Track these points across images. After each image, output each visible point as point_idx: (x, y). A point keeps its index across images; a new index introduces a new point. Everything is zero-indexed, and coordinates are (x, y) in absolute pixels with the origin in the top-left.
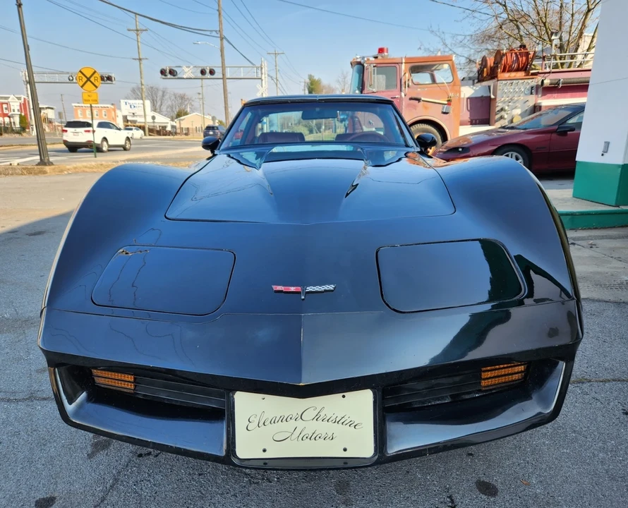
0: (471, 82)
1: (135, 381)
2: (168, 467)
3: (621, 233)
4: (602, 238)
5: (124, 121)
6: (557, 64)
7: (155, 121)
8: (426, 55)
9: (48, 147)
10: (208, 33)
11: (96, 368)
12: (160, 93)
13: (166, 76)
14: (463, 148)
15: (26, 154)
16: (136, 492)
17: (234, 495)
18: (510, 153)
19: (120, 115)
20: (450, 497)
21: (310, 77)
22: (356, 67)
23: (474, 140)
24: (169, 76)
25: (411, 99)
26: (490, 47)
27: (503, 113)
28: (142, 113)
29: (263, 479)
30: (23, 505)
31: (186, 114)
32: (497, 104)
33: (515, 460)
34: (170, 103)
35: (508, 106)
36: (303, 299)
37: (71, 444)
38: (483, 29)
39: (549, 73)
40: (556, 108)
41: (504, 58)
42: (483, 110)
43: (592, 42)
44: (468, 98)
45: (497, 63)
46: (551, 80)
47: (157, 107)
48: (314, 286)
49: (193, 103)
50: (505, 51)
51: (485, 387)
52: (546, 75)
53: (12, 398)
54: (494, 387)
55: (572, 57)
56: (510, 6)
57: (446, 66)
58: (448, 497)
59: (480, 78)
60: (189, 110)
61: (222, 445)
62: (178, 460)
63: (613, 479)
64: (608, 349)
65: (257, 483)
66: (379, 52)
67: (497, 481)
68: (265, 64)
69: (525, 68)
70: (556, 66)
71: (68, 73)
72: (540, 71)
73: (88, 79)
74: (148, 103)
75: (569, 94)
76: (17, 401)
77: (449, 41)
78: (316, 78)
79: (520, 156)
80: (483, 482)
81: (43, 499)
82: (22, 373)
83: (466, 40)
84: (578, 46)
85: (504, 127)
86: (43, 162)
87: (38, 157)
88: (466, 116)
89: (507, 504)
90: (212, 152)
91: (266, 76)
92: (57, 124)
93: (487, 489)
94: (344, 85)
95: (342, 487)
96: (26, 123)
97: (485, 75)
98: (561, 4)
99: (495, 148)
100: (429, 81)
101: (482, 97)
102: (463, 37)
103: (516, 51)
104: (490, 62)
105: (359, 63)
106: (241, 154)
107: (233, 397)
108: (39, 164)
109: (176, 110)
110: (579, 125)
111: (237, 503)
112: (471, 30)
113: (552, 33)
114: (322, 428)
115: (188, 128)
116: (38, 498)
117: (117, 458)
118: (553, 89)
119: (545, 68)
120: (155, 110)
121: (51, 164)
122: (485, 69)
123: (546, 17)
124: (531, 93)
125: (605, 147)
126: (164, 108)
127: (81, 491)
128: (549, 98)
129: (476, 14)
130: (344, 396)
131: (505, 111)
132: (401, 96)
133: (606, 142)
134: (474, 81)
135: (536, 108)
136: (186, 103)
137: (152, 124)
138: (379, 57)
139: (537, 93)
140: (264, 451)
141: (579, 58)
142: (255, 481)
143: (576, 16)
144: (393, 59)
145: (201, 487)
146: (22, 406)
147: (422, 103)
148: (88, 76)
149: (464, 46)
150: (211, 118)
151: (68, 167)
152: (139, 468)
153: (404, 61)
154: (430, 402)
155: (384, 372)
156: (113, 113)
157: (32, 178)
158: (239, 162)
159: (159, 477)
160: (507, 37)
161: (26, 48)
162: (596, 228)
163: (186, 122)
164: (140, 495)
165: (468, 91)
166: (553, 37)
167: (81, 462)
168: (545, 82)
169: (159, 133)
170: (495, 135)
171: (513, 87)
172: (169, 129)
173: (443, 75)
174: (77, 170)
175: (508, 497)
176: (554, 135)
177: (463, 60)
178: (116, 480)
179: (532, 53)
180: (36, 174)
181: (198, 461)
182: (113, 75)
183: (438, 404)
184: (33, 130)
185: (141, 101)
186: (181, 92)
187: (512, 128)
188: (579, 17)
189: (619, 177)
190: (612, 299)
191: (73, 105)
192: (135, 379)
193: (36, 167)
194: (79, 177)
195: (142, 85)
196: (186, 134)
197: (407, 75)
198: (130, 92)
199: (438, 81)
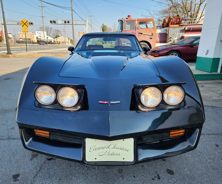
0: (160, 28)
1: (50, 134)
2: (59, 163)
3: (212, 82)
4: (206, 83)
5: (37, 39)
6: (189, 22)
7: (48, 39)
8: (144, 18)
9: (10, 47)
10: (67, 8)
11: (36, 129)
12: (50, 29)
13: (52, 23)
14: (157, 51)
15: (2, 50)
16: (48, 172)
17: (82, 174)
18: (173, 53)
19: (35, 36)
20: (158, 175)
21: (103, 25)
22: (120, 22)
23: (161, 48)
24: (53, 23)
25: (139, 33)
26: (166, 16)
27: (171, 39)
28: (43, 36)
29: (92, 168)
30: (8, 177)
31: (59, 36)
32: (169, 36)
33: (179, 162)
34: (53, 32)
35: (173, 36)
36: (109, 106)
37: (24, 155)
38: (164, 9)
39: (187, 25)
40: (189, 38)
41: (172, 20)
42: (164, 38)
43: (202, 14)
44: (159, 33)
45: (169, 21)
46: (188, 28)
47: (49, 34)
48: (113, 101)
49: (61, 33)
50: (172, 17)
51: (171, 137)
52: (186, 26)
53: (2, 138)
54: (174, 137)
55: (195, 20)
56: (173, 1)
57: (151, 22)
58: (157, 175)
59: (163, 26)
60: (60, 35)
61: (81, 157)
62: (62, 161)
63: (214, 169)
64: (210, 123)
65: (90, 170)
66: (128, 17)
67: (174, 169)
68: (87, 20)
69: (179, 23)
70: (189, 23)
71: (17, 21)
72: (184, 25)
73: (25, 24)
74: (45, 33)
75: (194, 33)
76: (4, 139)
77: (152, 13)
78: (105, 25)
79: (177, 54)
80: (169, 169)
81: (15, 175)
82: (5, 129)
83: (158, 13)
84: (197, 16)
85: (171, 44)
86: (9, 53)
87: (7, 51)
88: (158, 39)
89: (178, 178)
90: (72, 52)
91: (88, 24)
92: (13, 39)
93: (170, 172)
94: (115, 28)
95: (120, 171)
96: (2, 39)
97: (165, 25)
98: (191, 1)
99: (168, 51)
100: (145, 27)
101: (164, 33)
102: (157, 12)
103: (176, 17)
104: (167, 21)
105: (121, 20)
106: (82, 53)
107: (85, 140)
108: (7, 54)
109: (55, 35)
110: (198, 44)
111: (84, 177)
112: (160, 10)
113: (188, 12)
114: (116, 151)
115: (59, 42)
116: (13, 174)
117: (41, 160)
118: (189, 31)
119: (186, 23)
120: (48, 35)
121: (11, 54)
122: (165, 24)
123: (186, 5)
124: (181, 32)
125: (207, 52)
126: (51, 34)
127: (28, 172)
128: (187, 34)
129: (162, 4)
130: (124, 140)
131: (172, 38)
132: (135, 32)
133: (207, 50)
134: (161, 27)
135: (182, 38)
136: (59, 33)
137: (47, 40)
138: (128, 19)
139: (183, 32)
140: (96, 159)
141: (197, 20)
142: (90, 169)
143: (196, 5)
144: (133, 19)
145: (71, 171)
146: (6, 141)
147: (143, 35)
148: (25, 23)
149: (157, 15)
150: (68, 38)
151: (17, 55)
152: (48, 163)
153: (137, 20)
154: (152, 142)
155: (138, 132)
156: (33, 36)
157: (5, 59)
158: (82, 56)
159: (56, 167)
160: (172, 12)
161: (3, 13)
162: (204, 80)
163: (59, 40)
164: (49, 174)
165: (159, 31)
166: (189, 13)
167: (28, 162)
168: (186, 28)
169: (49, 43)
170: (168, 47)
171: (174, 30)
172: (53, 42)
173: (150, 25)
174: (21, 56)
175: (178, 175)
176: (189, 47)
177: (157, 20)
178: (41, 168)
179: (181, 18)
180: (6, 57)
181: (69, 161)
182: (33, 22)
183: (155, 143)
184: (4, 41)
185: (43, 32)
186: (57, 29)
187: (174, 44)
188: (197, 6)
189: (212, 62)
190: (210, 105)
191: (19, 32)
192: (50, 133)
193: (6, 55)
194: (22, 59)
195: (43, 26)
196: (59, 44)
197: (138, 25)
198: (39, 28)
199: (148, 27)
